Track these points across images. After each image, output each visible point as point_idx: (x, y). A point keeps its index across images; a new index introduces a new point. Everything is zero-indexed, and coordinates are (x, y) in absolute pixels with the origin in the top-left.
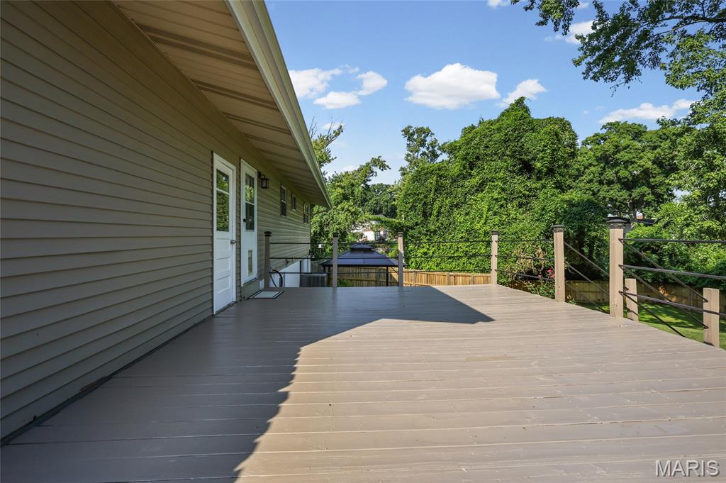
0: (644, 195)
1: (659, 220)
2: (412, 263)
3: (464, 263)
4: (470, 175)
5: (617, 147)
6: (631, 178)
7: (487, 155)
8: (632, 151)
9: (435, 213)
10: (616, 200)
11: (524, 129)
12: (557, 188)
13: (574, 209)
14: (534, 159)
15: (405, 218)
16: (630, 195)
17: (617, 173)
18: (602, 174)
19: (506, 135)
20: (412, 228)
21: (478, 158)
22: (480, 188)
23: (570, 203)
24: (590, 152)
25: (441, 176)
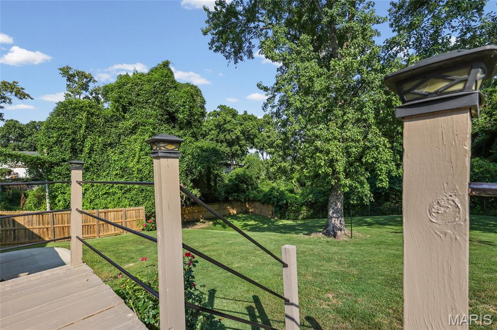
0: (237, 151)
1: (245, 164)
2: (59, 201)
3: (119, 198)
4: (123, 117)
5: (225, 120)
6: (231, 140)
7: (138, 102)
8: (232, 124)
9: (86, 150)
10: (225, 152)
11: (168, 86)
12: (193, 137)
13: (204, 153)
14: (177, 111)
15: (48, 154)
16: (231, 150)
17: (225, 136)
18: (218, 136)
19: (155, 87)
20: (58, 164)
21: (130, 103)
22: (133, 130)
23: (201, 148)
24: (212, 121)
25: (92, 114)
